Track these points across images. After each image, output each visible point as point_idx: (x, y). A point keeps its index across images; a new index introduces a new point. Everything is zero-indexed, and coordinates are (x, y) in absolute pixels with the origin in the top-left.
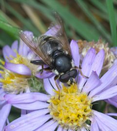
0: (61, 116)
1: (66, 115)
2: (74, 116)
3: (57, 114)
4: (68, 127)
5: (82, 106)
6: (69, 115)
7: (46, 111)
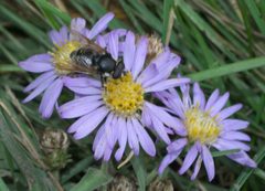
0: (114, 103)
1: (119, 102)
2: (127, 104)
3: (110, 101)
4: (120, 114)
5: (135, 95)
6: (122, 102)
7: (100, 97)
